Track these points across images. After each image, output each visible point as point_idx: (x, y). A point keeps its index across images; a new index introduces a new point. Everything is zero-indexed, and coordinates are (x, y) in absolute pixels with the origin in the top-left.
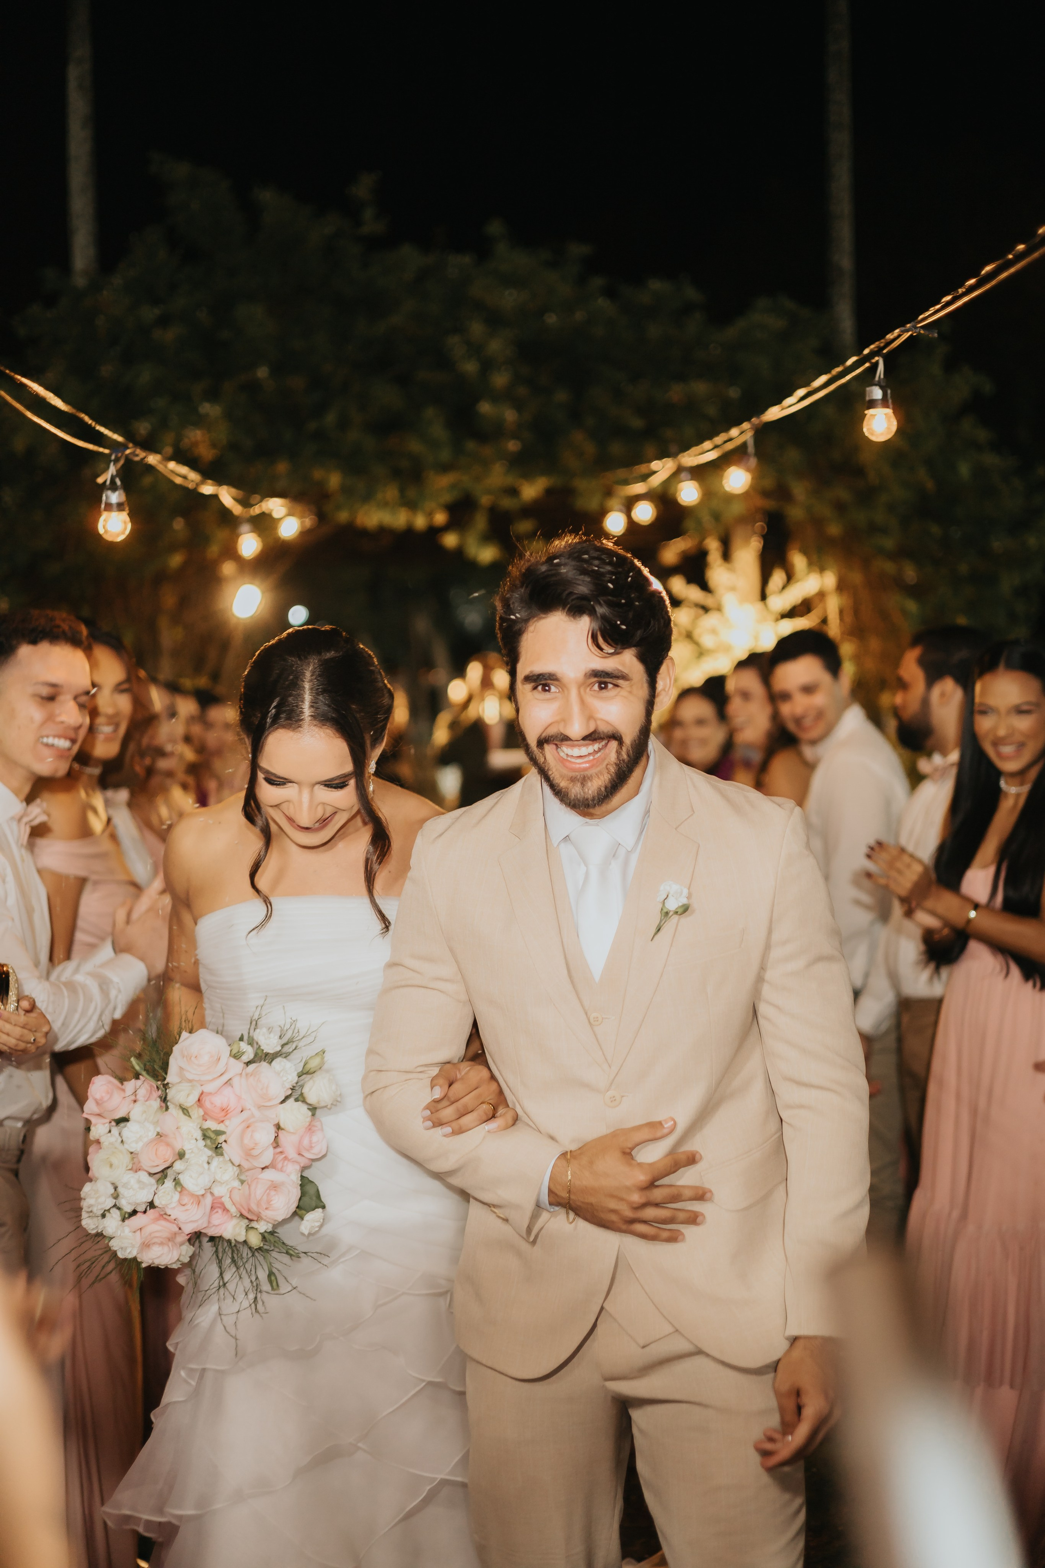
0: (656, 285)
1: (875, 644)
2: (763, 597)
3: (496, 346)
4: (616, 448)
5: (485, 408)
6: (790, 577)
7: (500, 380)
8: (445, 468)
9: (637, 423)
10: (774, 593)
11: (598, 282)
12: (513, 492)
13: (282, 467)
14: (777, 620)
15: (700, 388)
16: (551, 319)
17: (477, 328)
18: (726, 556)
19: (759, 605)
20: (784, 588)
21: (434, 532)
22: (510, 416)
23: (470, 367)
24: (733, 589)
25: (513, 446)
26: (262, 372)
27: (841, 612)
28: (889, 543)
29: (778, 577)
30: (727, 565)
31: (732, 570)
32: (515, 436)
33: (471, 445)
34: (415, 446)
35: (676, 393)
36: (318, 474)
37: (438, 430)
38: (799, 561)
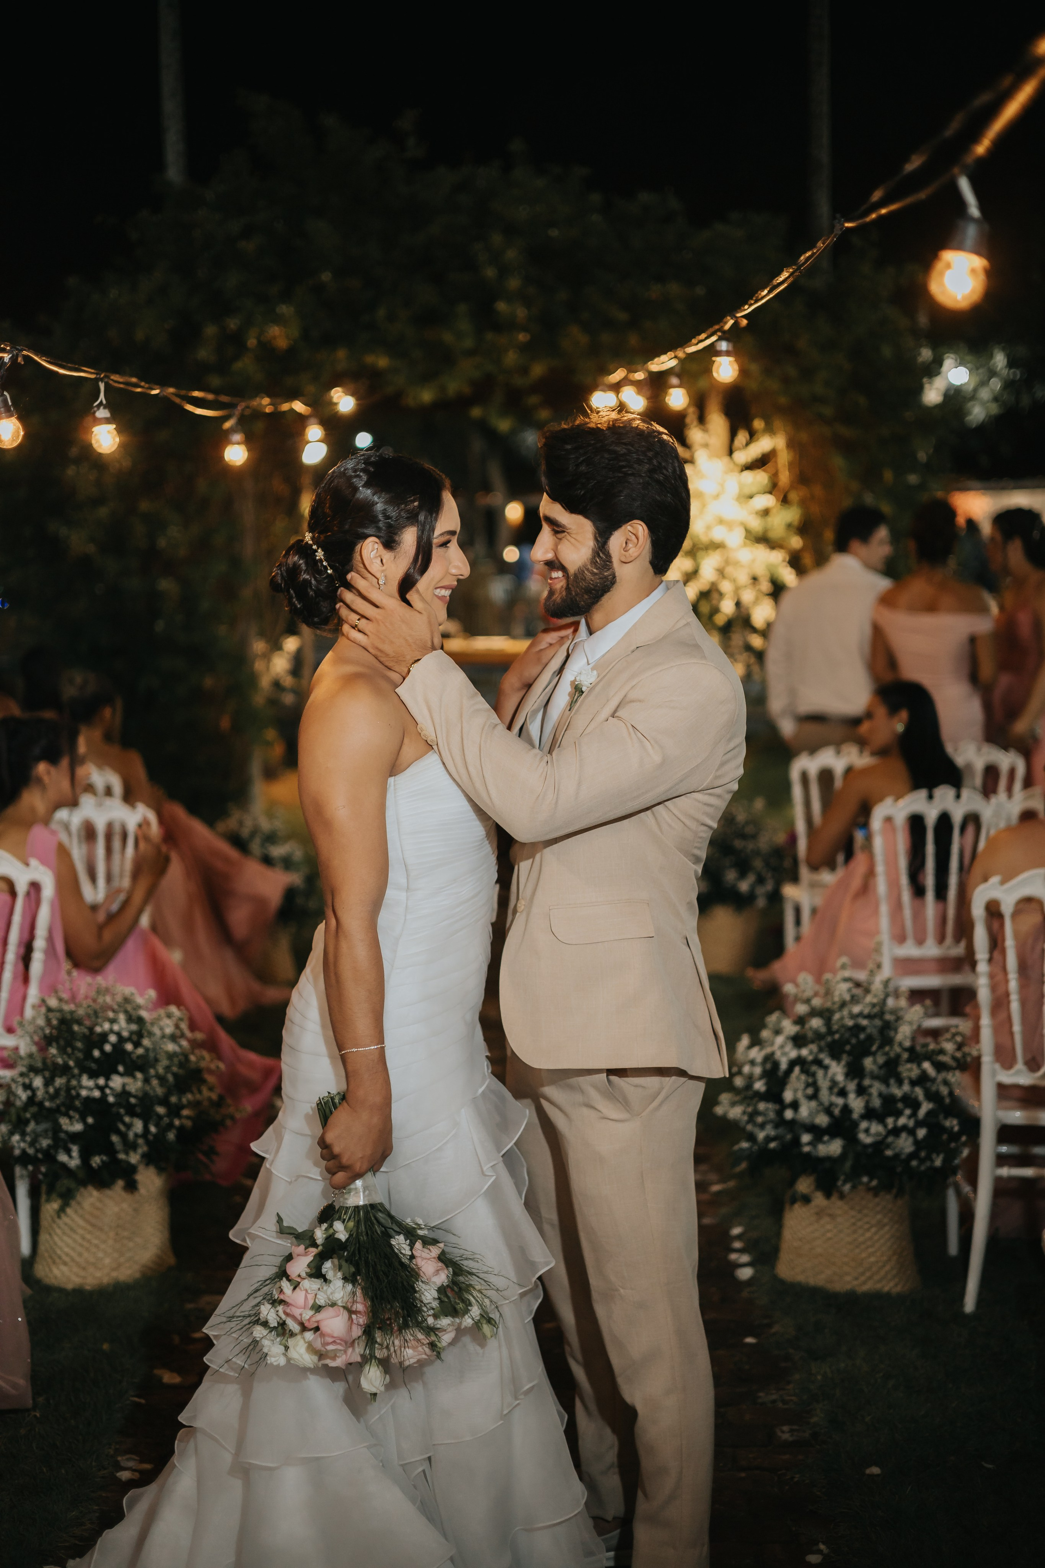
0: (645, 197)
1: (818, 490)
2: (731, 452)
3: (511, 254)
4: (606, 338)
5: (502, 306)
6: (753, 435)
7: (514, 283)
8: (471, 353)
9: (622, 316)
10: (739, 449)
11: (596, 198)
12: (525, 371)
13: (341, 354)
14: (742, 471)
15: (674, 288)
16: (554, 233)
17: (497, 239)
18: (702, 419)
19: (726, 459)
20: (747, 444)
21: (463, 403)
22: (521, 313)
23: (490, 273)
24: (706, 446)
25: (522, 337)
26: (326, 277)
27: (791, 465)
28: (828, 411)
29: (742, 437)
30: (702, 427)
31: (706, 431)
32: (525, 329)
33: (489, 336)
34: (448, 337)
35: (655, 291)
36: (370, 359)
37: (464, 325)
38: (758, 424)
